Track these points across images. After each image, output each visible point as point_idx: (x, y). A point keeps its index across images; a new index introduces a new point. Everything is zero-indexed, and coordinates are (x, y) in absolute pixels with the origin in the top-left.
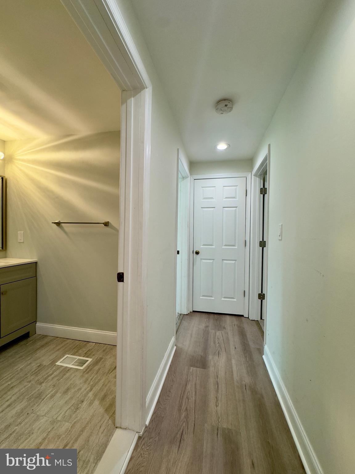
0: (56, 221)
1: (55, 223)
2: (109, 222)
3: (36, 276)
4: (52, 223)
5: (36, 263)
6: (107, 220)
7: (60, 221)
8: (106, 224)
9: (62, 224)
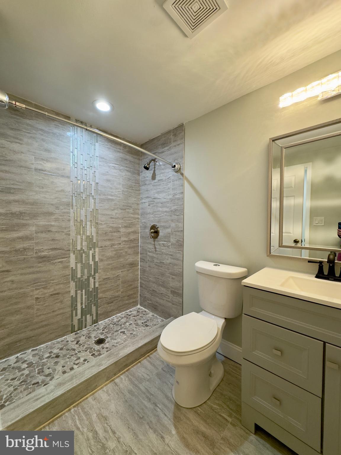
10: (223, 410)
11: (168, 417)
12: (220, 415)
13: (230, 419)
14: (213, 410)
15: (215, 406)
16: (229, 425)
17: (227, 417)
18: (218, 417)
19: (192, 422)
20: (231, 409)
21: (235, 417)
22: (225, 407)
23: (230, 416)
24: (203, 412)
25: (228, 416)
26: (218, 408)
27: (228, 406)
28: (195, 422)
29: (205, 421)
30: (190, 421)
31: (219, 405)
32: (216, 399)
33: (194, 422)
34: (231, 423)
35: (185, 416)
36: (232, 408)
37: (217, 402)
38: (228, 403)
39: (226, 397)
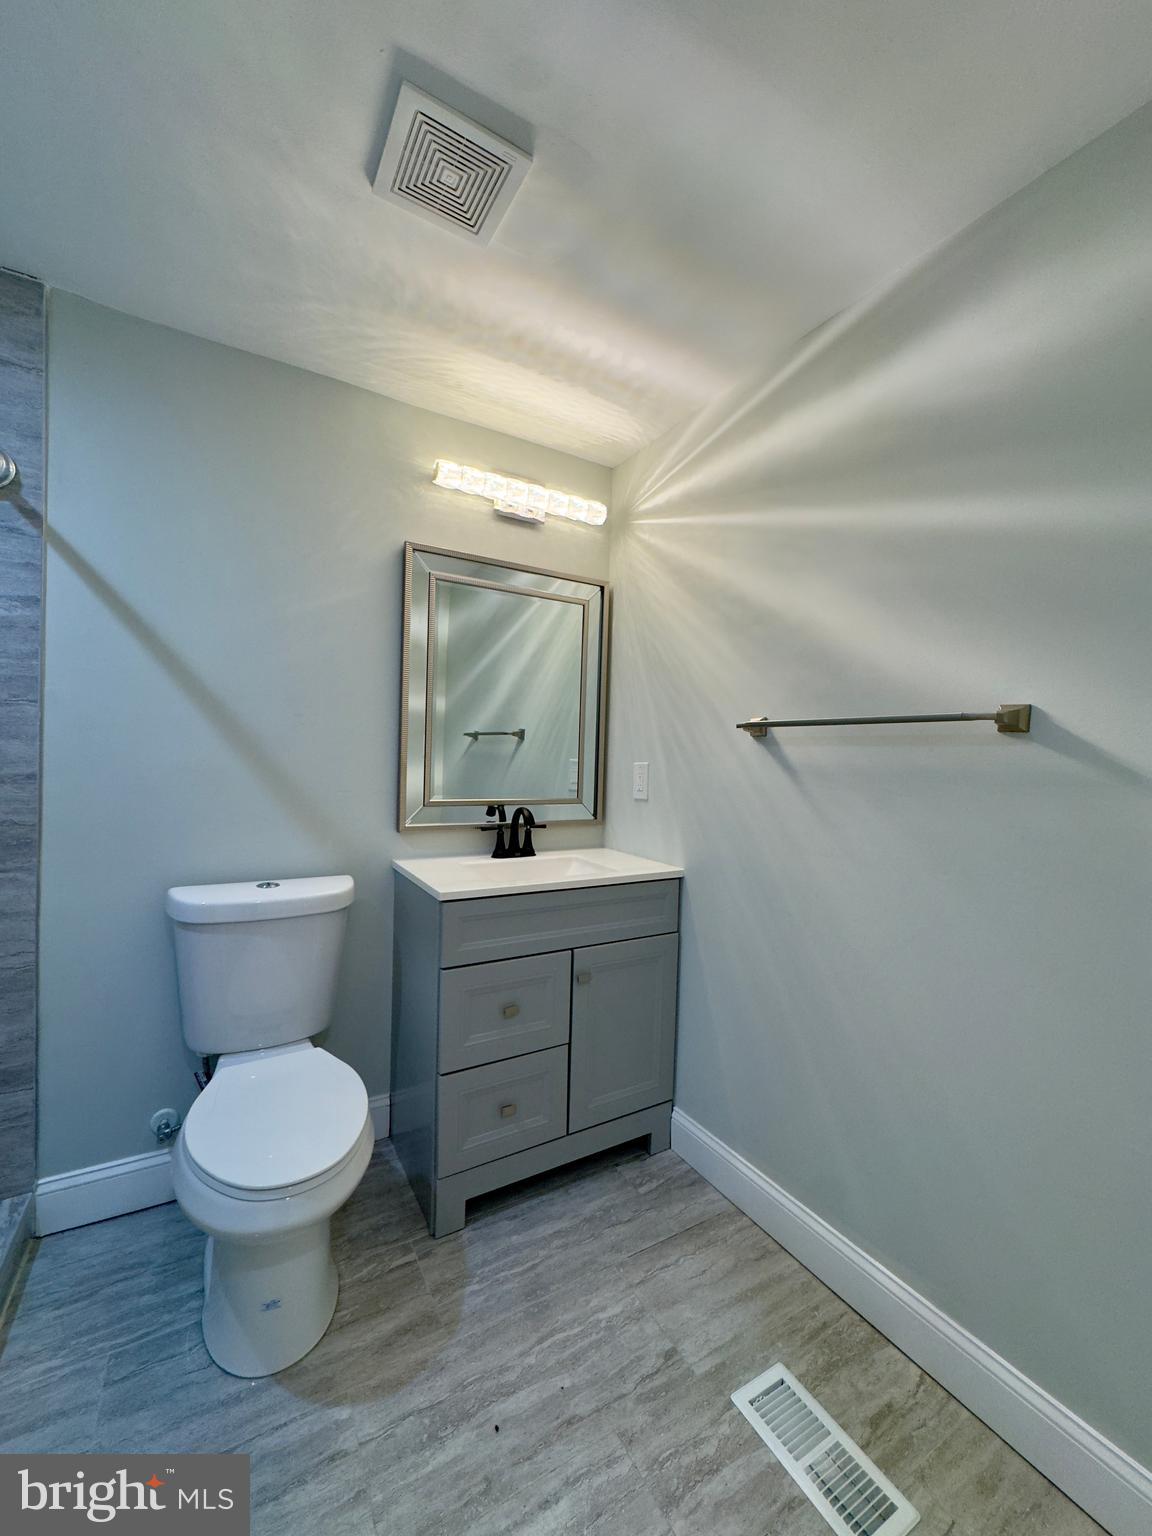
0: (753, 721)
1: (748, 727)
2: (1030, 706)
3: (678, 931)
4: (738, 726)
5: (680, 879)
6: (1020, 698)
7: (766, 719)
8: (1015, 722)
9: (775, 730)
10: (386, 1259)
11: (294, 1420)
12: (391, 1271)
13: (412, 1257)
14: (369, 1281)
15: (365, 1271)
16: (421, 1264)
17: (403, 1258)
18: (390, 1278)
19: (358, 1348)
20: (397, 1240)
21: (416, 1243)
22: (382, 1250)
23: (407, 1250)
24: (357, 1307)
25: (404, 1255)
26: (374, 1268)
27: (386, 1243)
28: (364, 1341)
29: (380, 1312)
30: (350, 1353)
31: (368, 1262)
32: (353, 1259)
33: (360, 1344)
34: (420, 1259)
35: (329, 1363)
36: (395, 1238)
37: (360, 1261)
38: (381, 1238)
39: (365, 1234)
